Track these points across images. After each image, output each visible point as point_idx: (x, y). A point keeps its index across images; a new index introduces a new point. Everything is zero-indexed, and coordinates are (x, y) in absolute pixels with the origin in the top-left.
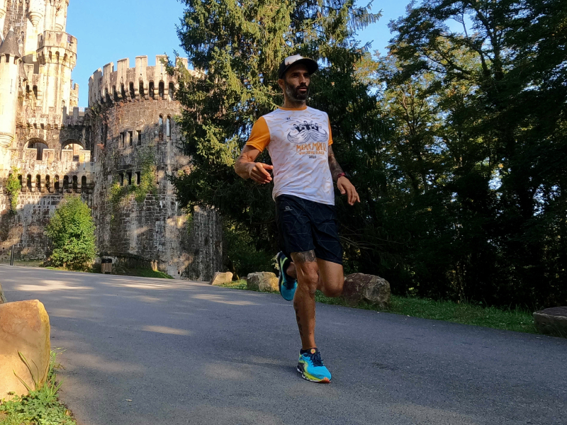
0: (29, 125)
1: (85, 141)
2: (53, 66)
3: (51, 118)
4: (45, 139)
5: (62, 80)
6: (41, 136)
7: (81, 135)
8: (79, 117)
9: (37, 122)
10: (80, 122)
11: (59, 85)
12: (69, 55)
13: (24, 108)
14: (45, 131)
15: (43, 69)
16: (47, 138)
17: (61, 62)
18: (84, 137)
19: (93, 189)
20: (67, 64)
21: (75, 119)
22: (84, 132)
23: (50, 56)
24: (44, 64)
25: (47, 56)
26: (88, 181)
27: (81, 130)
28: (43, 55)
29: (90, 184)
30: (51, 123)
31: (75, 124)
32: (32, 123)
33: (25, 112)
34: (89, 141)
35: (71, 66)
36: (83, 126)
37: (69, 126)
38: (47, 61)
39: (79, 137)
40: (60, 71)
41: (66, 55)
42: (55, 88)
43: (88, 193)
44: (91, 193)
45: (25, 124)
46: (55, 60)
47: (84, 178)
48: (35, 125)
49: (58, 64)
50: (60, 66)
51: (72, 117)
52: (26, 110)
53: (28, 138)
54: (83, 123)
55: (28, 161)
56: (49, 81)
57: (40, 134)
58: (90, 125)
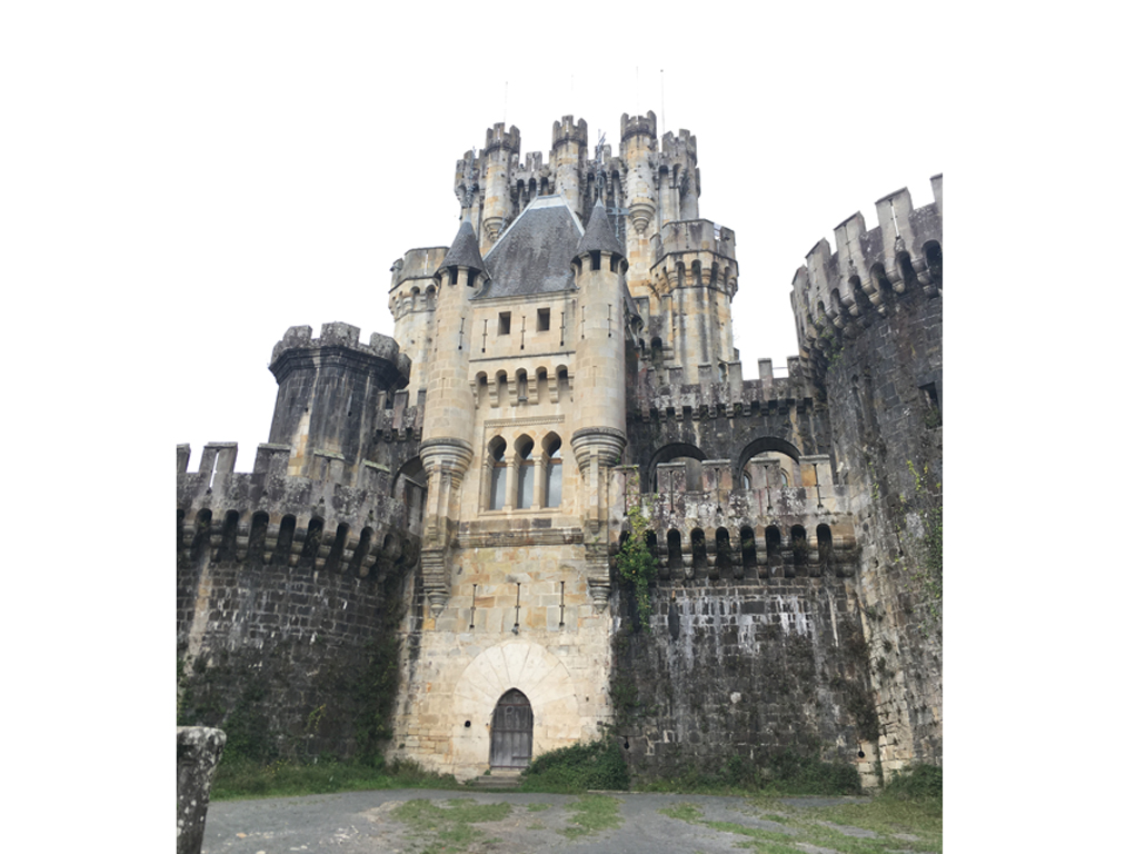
0: (656, 415)
1: (799, 439)
2: (690, 294)
3: (707, 392)
4: (697, 444)
6: (689, 438)
7: (789, 425)
8: (776, 381)
9: (674, 405)
10: (782, 393)
11: (708, 332)
13: (642, 375)
14: (695, 425)
16: (702, 442)
17: (705, 281)
18: (796, 428)
19: (856, 560)
20: (721, 286)
21: (767, 385)
22: (793, 416)
24: (671, 292)
25: (675, 275)
26: (838, 538)
27: (785, 412)
28: (667, 273)
29: (845, 548)
30: (708, 402)
31: (767, 398)
32: (663, 409)
34: (810, 440)
36: (789, 402)
37: (755, 405)
38: (675, 284)
39: (783, 432)
40: (706, 302)
42: (700, 339)
43: (841, 575)
44: (852, 575)
45: (646, 413)
46: (692, 280)
47: (824, 532)
48: (671, 413)
49: (701, 286)
50: (705, 290)
51: (759, 382)
52: (647, 381)
54: (789, 394)
55: (667, 495)
56: (686, 325)
57: (685, 434)
58: (808, 395)
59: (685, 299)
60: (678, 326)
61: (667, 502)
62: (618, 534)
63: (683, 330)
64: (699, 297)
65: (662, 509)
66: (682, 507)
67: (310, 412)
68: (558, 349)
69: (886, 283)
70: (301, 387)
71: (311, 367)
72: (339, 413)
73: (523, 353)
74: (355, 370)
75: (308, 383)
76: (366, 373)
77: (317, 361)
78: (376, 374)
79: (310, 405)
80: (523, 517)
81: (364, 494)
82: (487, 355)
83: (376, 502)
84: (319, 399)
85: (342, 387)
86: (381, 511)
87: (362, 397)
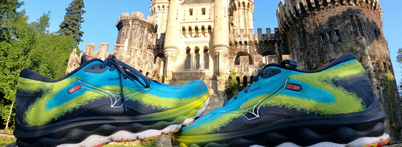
0: (236, 43)
1: (278, 52)
2: (241, 11)
3: (251, 37)
4: (248, 52)
5: (248, 18)
6: (246, 50)
7: (275, 47)
8: (272, 35)
9: (241, 40)
10: (273, 38)
11: (247, 22)
12: (251, 4)
13: (232, 31)
14: (248, 47)
15: (236, 13)
16: (250, 51)
17: (246, 8)
18: (277, 49)
20: (250, 9)
21: (269, 36)
22: (276, 45)
23: (239, 5)
24: (236, 10)
25: (237, 5)
27: (274, 44)
28: (235, 5)
30: (252, 40)
31: (269, 39)
32: (238, 41)
33: (232, 34)
34: (281, 52)
35: (252, 11)
36: (275, 41)
37: (266, 41)
38: (237, 8)
39: (273, 50)
40: (246, 13)
41: (249, 4)
42: (244, 24)
45: (233, 43)
46: (242, 7)
48: (241, 43)
49: (245, 9)
50: (246, 10)
51: (267, 35)
52: (233, 33)
53: (236, 52)
54: (275, 38)
55: (243, 66)
56: (240, 20)
57: (245, 49)
58: (281, 39)
59: (240, 12)
60: (238, 20)
61: (243, 68)
62: (228, 77)
63: (239, 21)
64: (244, 12)
65: (241, 70)
66: (248, 69)
67: (128, 38)
68: (208, 20)
69: (297, 11)
70: (126, 31)
71: (129, 25)
72: (137, 39)
73: (197, 21)
74: (142, 27)
75: (127, 30)
76: (145, 27)
77: (130, 23)
78: (148, 28)
79: (128, 36)
80: (196, 71)
81: (147, 62)
82: (185, 21)
83: (150, 64)
84: (131, 35)
85: (138, 31)
86: (152, 68)
87: (143, 35)
